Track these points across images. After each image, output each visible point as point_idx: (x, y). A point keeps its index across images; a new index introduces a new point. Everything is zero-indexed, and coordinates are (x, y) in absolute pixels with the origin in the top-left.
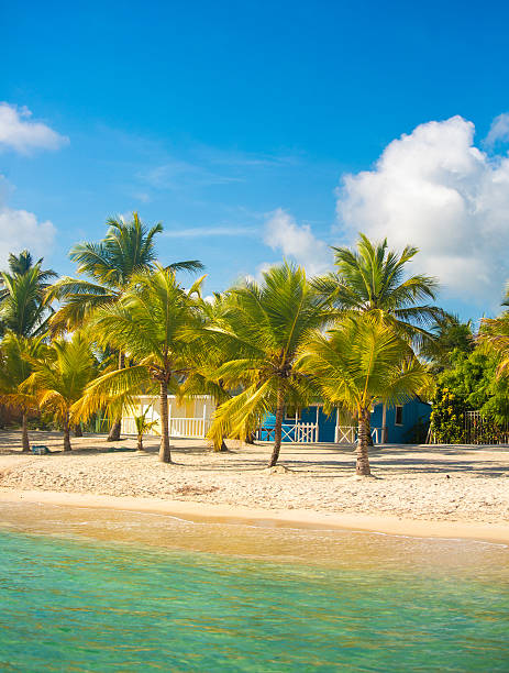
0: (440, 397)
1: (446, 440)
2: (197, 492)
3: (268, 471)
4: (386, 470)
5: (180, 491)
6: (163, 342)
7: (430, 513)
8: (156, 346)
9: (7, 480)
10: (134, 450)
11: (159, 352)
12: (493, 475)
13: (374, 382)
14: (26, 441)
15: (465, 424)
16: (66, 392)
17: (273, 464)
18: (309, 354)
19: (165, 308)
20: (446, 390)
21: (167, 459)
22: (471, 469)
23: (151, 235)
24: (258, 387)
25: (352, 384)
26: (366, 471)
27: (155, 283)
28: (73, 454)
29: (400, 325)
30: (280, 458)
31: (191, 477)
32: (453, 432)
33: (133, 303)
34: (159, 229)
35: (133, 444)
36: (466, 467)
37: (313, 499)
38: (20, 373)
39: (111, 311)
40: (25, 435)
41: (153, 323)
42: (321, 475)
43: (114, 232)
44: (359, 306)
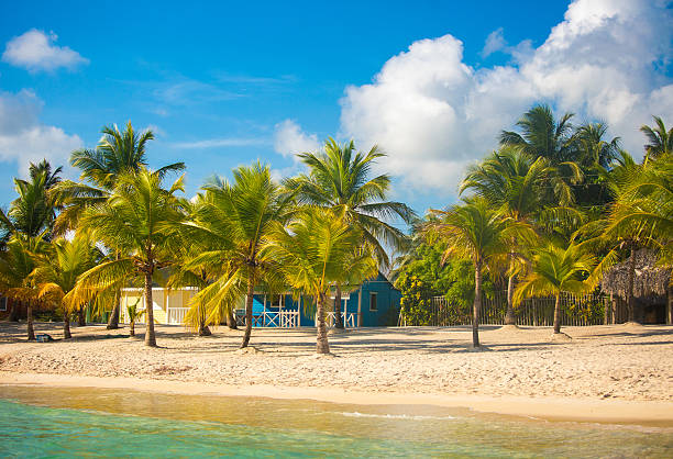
0: (409, 283)
1: (415, 323)
2: (172, 371)
3: (240, 351)
4: (347, 349)
5: (158, 370)
6: (147, 237)
7: (374, 386)
8: (141, 241)
9: (7, 366)
10: (127, 337)
11: (143, 247)
12: (442, 352)
13: (331, 268)
14: (31, 331)
15: (432, 308)
16: (65, 286)
17: (245, 345)
18: (271, 244)
19: (148, 208)
20: (414, 278)
21: (152, 343)
22: (425, 346)
23: (143, 142)
24: (230, 276)
25: (311, 271)
26: (325, 349)
27: (138, 183)
28: (73, 341)
29: (363, 219)
30: (251, 340)
31: (168, 359)
32: (421, 315)
33: (119, 202)
34: (149, 136)
35: (127, 331)
36: (421, 346)
37: (273, 375)
38: (24, 268)
39: (101, 210)
40: (30, 325)
41: (138, 220)
42: (288, 354)
43: (108, 140)
44: (328, 203)
